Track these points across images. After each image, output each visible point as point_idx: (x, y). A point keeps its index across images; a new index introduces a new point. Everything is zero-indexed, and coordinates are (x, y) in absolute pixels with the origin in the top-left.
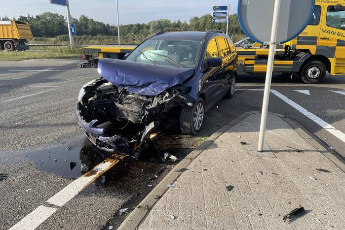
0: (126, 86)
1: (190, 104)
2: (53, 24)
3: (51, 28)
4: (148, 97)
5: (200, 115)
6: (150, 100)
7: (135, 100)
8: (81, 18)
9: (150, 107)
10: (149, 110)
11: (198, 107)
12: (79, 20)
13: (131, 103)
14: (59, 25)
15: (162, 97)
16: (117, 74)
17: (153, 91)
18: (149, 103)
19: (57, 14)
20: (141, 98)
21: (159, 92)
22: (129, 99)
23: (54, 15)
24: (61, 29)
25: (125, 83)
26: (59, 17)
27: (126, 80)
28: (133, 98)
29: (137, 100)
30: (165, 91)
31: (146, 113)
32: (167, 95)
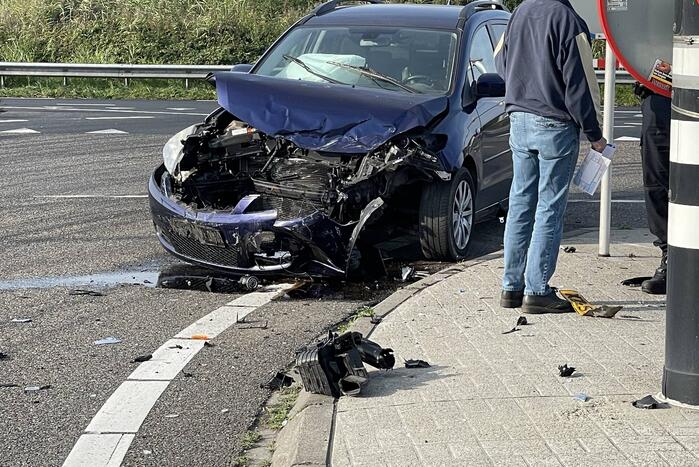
0: (292, 133)
1: (444, 175)
4: (345, 158)
5: (466, 213)
6: (350, 165)
7: (310, 169)
9: (352, 180)
10: (349, 190)
11: (460, 187)
13: (299, 178)
15: (383, 157)
16: (268, 107)
17: (359, 143)
18: (348, 173)
20: (326, 162)
21: (375, 146)
22: (293, 166)
25: (289, 126)
27: (291, 120)
28: (304, 164)
29: (314, 168)
30: (387, 142)
31: (342, 196)
32: (394, 150)
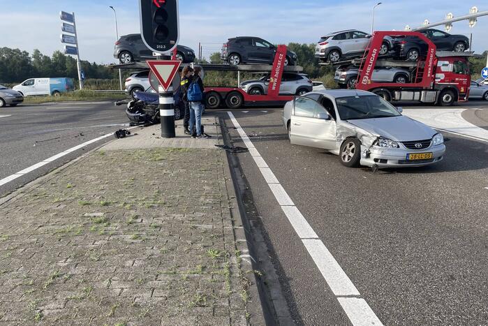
2: (14, 64)
3: (11, 69)
8: (54, 55)
12: (51, 57)
14: (22, 66)
19: (18, 49)
23: (14, 50)
24: (25, 72)
26: (21, 53)
